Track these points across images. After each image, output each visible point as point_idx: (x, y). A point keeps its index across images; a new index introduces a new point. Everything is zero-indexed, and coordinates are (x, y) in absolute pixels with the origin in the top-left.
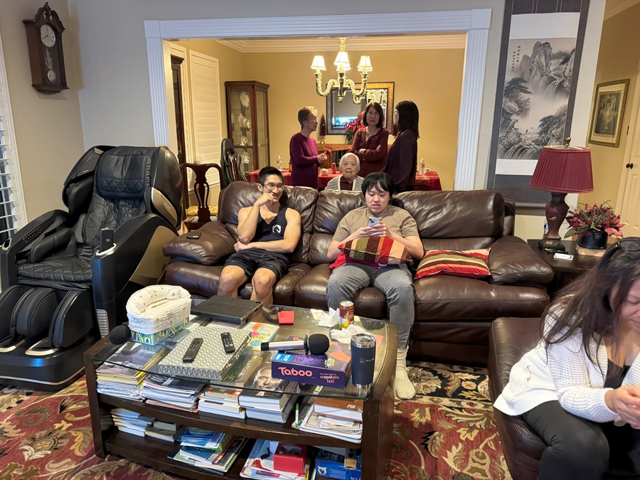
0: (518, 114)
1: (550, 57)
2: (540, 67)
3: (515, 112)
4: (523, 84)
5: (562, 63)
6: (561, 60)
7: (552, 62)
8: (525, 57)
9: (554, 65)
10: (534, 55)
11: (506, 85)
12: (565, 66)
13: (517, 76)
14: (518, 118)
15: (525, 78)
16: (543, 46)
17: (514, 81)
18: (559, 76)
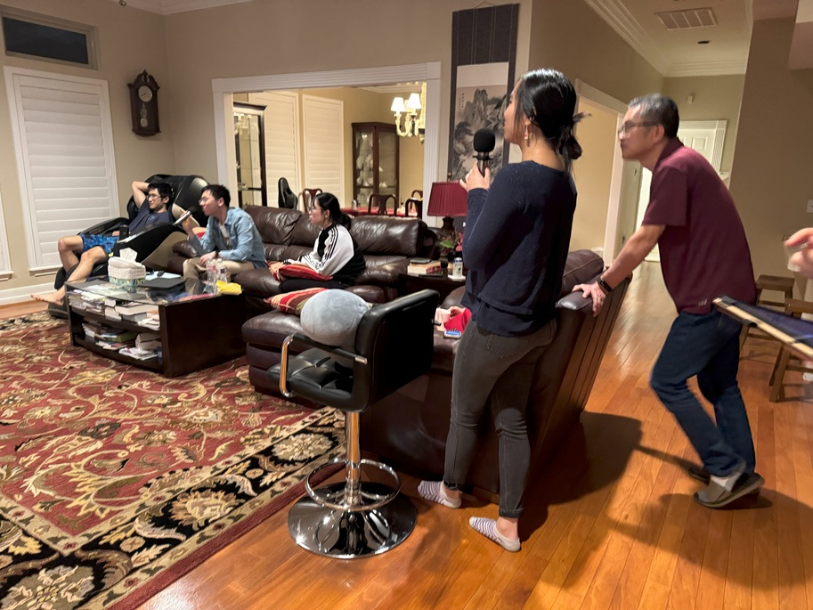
0: (465, 155)
1: (487, 103)
2: (480, 112)
3: (462, 153)
4: (468, 127)
5: (496, 108)
6: (495, 106)
7: (488, 107)
8: (468, 103)
9: (490, 109)
10: (475, 101)
11: (455, 128)
12: (498, 110)
13: (463, 120)
14: (465, 158)
15: (469, 122)
16: (481, 93)
17: (462, 125)
18: (494, 119)
